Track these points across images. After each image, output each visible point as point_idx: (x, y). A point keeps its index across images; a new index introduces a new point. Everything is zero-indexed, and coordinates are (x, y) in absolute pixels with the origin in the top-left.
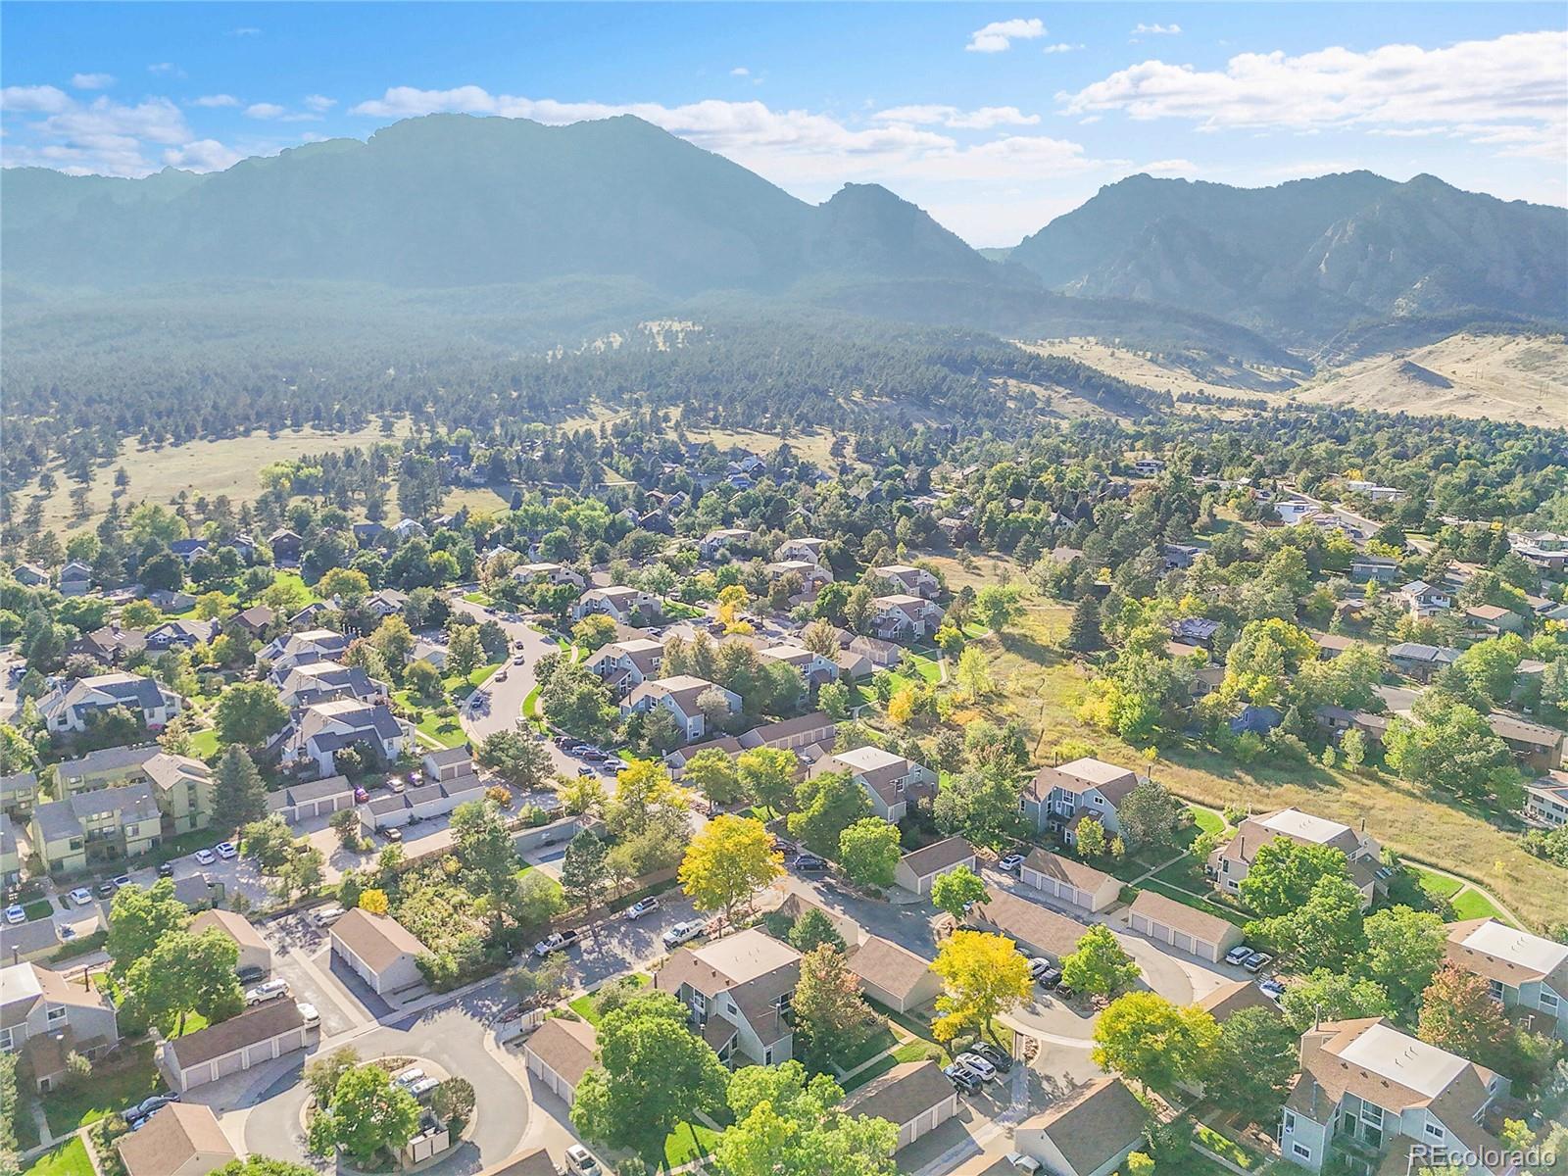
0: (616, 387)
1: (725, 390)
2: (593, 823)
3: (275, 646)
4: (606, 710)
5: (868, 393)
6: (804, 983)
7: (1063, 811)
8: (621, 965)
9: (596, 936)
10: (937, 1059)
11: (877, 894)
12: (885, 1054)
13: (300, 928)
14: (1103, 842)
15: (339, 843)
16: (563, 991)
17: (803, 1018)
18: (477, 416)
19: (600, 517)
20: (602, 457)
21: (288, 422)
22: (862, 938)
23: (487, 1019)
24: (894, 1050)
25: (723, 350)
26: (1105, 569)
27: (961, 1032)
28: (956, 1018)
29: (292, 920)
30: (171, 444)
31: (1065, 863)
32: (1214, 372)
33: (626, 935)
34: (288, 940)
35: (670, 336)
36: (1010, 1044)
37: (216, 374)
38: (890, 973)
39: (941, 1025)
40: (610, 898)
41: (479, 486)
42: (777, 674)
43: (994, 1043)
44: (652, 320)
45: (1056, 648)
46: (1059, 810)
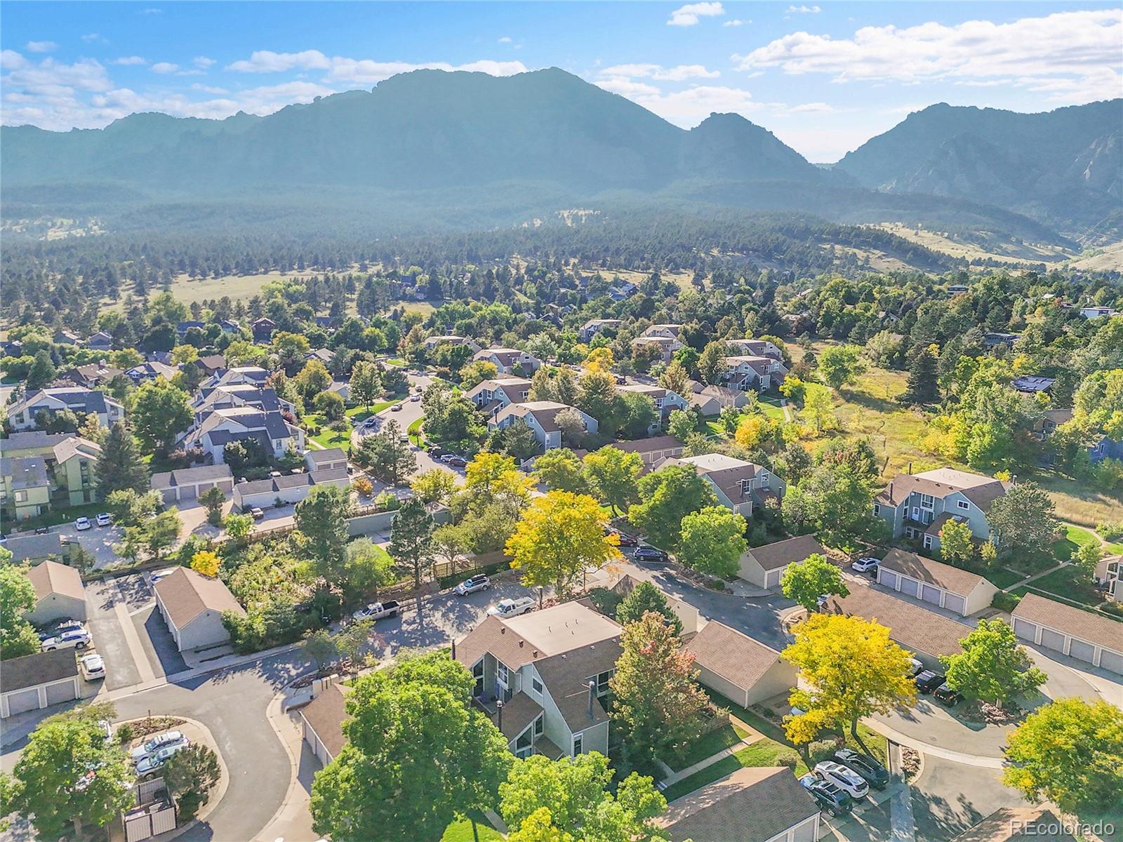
0: (532, 246)
1: (613, 247)
2: (440, 508)
3: (215, 377)
4: (475, 428)
5: (724, 250)
6: (625, 661)
7: (920, 517)
8: (439, 636)
9: (420, 608)
10: (792, 765)
11: (720, 586)
12: (724, 754)
13: (136, 586)
14: (971, 547)
15: (206, 519)
16: (369, 659)
17: (622, 702)
18: (428, 262)
19: (503, 312)
20: (515, 285)
21: (296, 267)
22: (701, 624)
23: (282, 683)
24: (737, 750)
25: (614, 225)
26: (934, 345)
27: (822, 733)
28: (816, 716)
29: (132, 579)
30: (213, 278)
31: (928, 564)
32: (1000, 247)
33: (451, 609)
34: (120, 596)
35: (576, 218)
36: (881, 752)
37: (255, 240)
38: (733, 661)
39: (795, 723)
40: (442, 574)
41: (420, 301)
42: (631, 403)
43: (861, 751)
44: (565, 209)
45: (893, 400)
46: (916, 517)
